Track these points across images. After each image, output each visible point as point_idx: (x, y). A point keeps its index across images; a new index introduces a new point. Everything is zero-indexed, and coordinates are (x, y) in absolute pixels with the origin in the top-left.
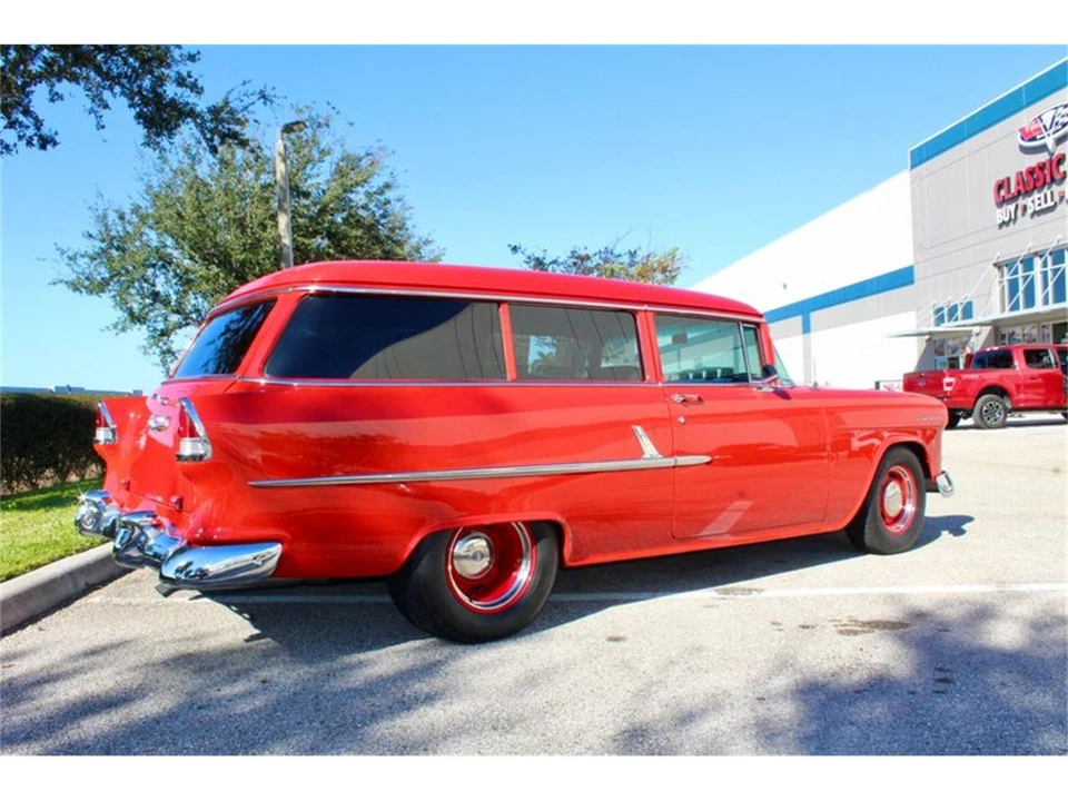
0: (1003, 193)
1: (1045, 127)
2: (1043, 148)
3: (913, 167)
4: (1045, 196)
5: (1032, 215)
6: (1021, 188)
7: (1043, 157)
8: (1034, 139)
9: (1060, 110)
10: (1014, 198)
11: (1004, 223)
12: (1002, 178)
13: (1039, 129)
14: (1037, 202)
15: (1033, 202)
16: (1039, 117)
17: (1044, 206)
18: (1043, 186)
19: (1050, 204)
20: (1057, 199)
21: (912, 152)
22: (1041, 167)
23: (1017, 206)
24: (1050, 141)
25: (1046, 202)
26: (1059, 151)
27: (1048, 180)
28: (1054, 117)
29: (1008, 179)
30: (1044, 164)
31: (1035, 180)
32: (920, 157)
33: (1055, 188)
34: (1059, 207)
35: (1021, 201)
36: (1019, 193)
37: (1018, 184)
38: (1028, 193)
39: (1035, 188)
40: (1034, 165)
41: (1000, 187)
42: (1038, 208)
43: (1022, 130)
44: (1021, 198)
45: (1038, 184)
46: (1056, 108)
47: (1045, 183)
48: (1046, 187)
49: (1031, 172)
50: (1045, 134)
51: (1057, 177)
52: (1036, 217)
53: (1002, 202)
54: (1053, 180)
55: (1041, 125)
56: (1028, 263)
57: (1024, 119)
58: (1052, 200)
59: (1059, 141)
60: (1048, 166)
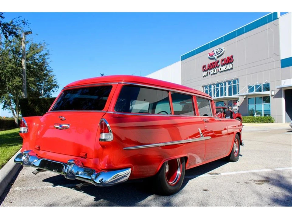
0: (204, 68)
1: (215, 53)
2: (214, 58)
3: (182, 60)
4: (215, 70)
5: (211, 75)
6: (209, 68)
7: (214, 61)
8: (212, 56)
9: (218, 50)
10: (207, 70)
11: (204, 76)
12: (204, 65)
13: (213, 54)
14: (213, 72)
15: (212, 71)
16: (213, 51)
17: (214, 73)
18: (214, 68)
19: (216, 72)
20: (217, 71)
21: (182, 56)
22: (214, 63)
23: (208, 72)
24: (216, 57)
25: (215, 72)
26: (218, 59)
27: (215, 66)
28: (217, 51)
29: (206, 65)
30: (214, 62)
31: (212, 66)
32: (184, 58)
33: (217, 68)
34: (218, 73)
35: (209, 71)
36: (208, 69)
37: (208, 67)
38: (211, 69)
39: (212, 68)
40: (212, 62)
41: (204, 67)
42: (213, 73)
43: (209, 54)
44: (209, 70)
45: (213, 67)
46: (217, 49)
47: (214, 67)
48: (215, 68)
49: (211, 64)
50: (215, 55)
51: (218, 66)
52: (212, 75)
53: (204, 71)
54: (216, 66)
55: (214, 53)
56: (210, 87)
57: (210, 51)
58: (216, 71)
59: (218, 57)
60: (215, 63)
